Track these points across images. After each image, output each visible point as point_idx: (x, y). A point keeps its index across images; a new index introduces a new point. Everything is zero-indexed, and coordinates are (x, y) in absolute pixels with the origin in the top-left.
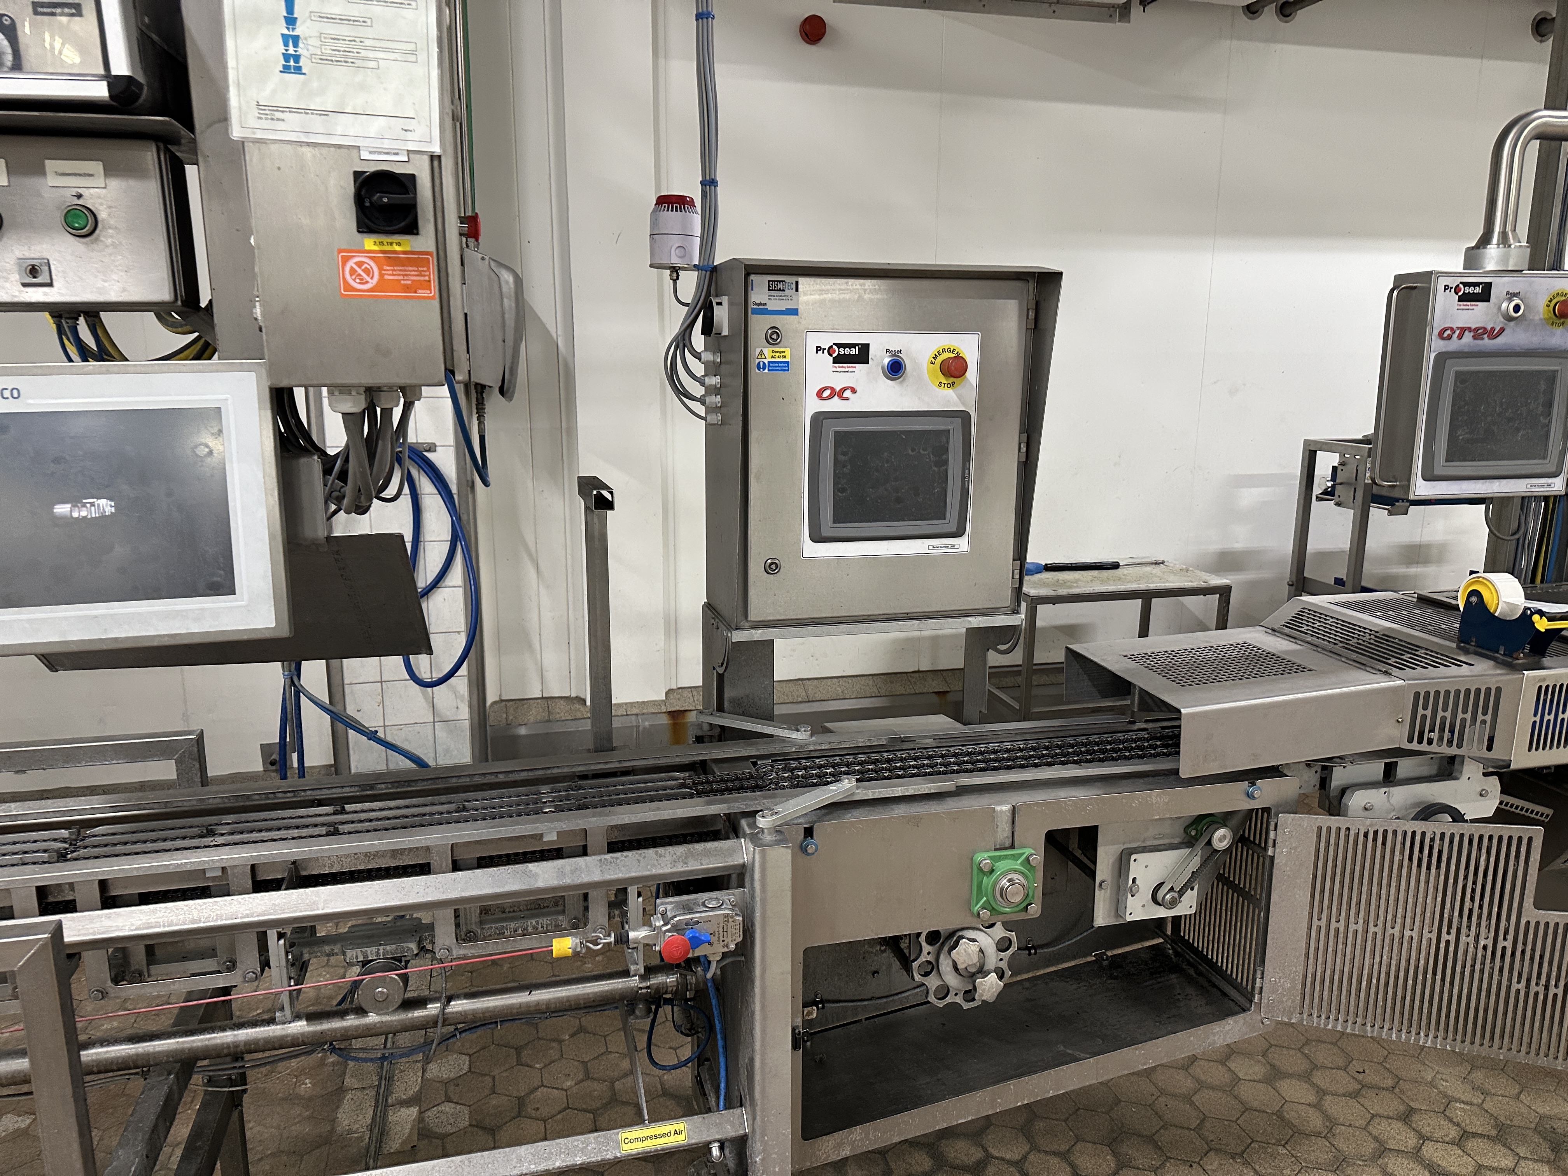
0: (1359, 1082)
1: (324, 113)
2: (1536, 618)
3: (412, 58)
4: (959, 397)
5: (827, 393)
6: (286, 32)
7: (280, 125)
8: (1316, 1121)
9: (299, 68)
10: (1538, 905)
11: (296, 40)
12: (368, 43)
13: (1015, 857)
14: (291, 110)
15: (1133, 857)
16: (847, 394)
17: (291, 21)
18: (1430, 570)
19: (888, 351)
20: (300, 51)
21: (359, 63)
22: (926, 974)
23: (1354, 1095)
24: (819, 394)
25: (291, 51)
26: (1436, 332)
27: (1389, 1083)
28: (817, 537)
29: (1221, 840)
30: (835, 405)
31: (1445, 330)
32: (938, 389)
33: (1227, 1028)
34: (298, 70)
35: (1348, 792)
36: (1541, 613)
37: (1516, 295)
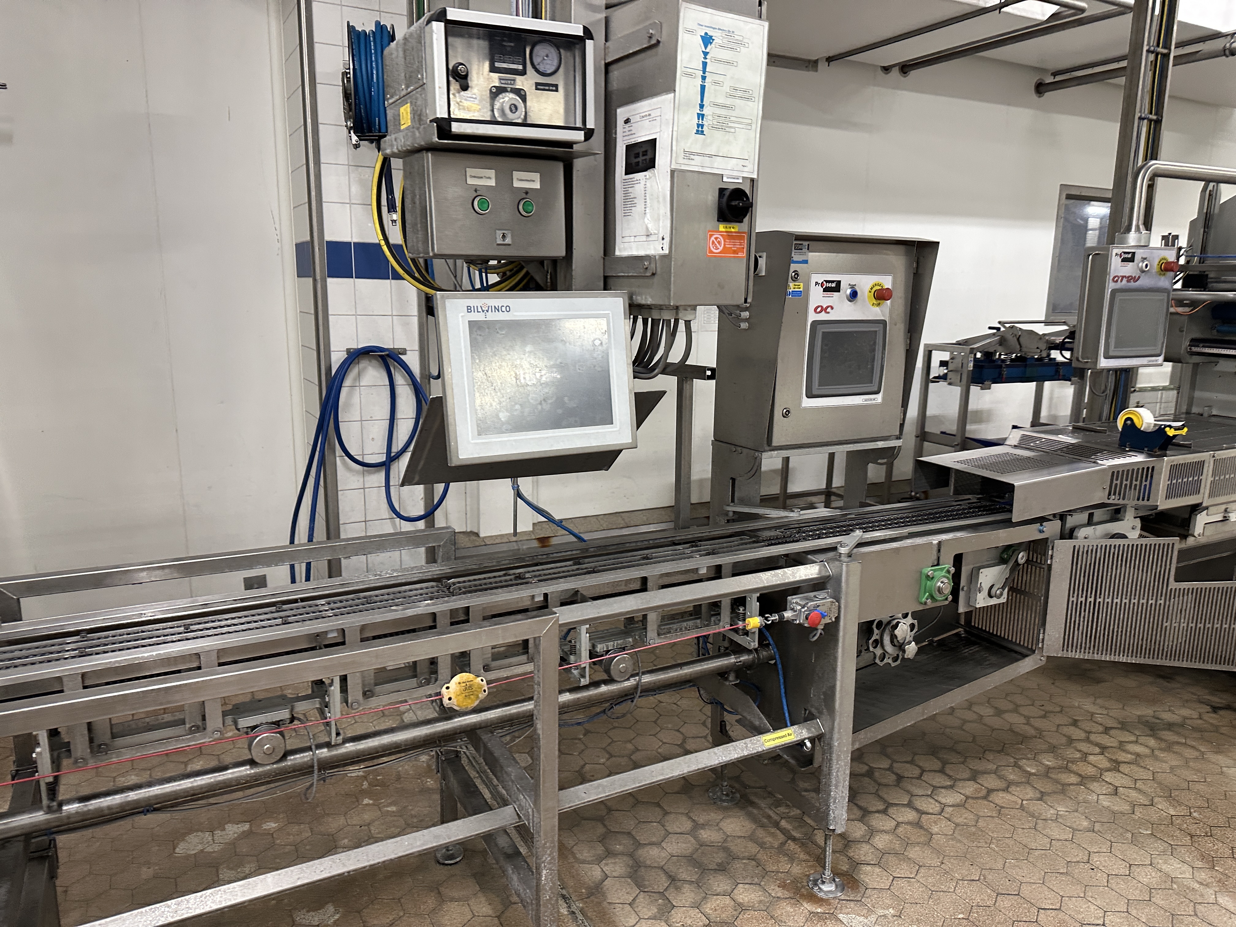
0: (1043, 710)
1: (711, 156)
2: (1167, 429)
3: (749, 127)
4: (882, 311)
5: (819, 309)
6: (699, 112)
7: (692, 162)
8: (1033, 732)
9: (702, 132)
10: (1176, 581)
11: (703, 115)
12: (732, 119)
13: (942, 569)
14: (698, 154)
15: (981, 570)
16: (829, 310)
17: (702, 106)
18: (982, 427)
19: (849, 285)
20: (704, 123)
21: (727, 129)
22: (875, 647)
23: (1044, 717)
24: (815, 310)
25: (700, 123)
26: (1111, 278)
27: (1058, 709)
28: (810, 395)
29: (1022, 559)
30: (823, 317)
31: (1115, 277)
32: (872, 307)
33: (1026, 663)
34: (702, 133)
35: (1076, 530)
36: (1170, 427)
37: (1145, 259)
